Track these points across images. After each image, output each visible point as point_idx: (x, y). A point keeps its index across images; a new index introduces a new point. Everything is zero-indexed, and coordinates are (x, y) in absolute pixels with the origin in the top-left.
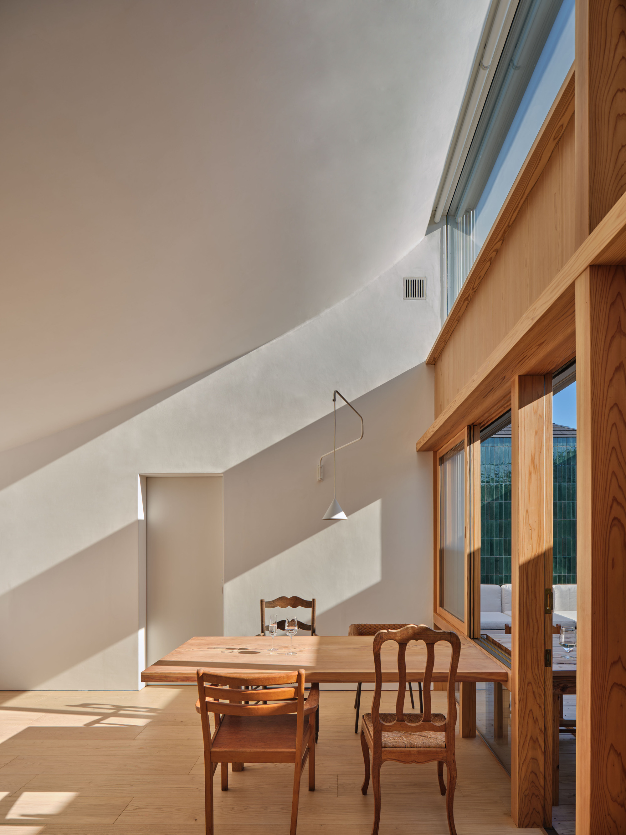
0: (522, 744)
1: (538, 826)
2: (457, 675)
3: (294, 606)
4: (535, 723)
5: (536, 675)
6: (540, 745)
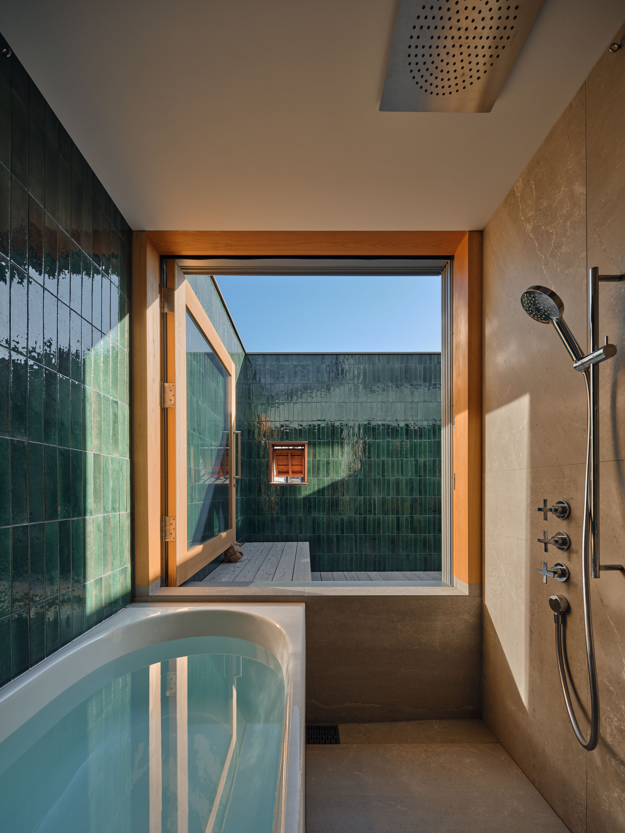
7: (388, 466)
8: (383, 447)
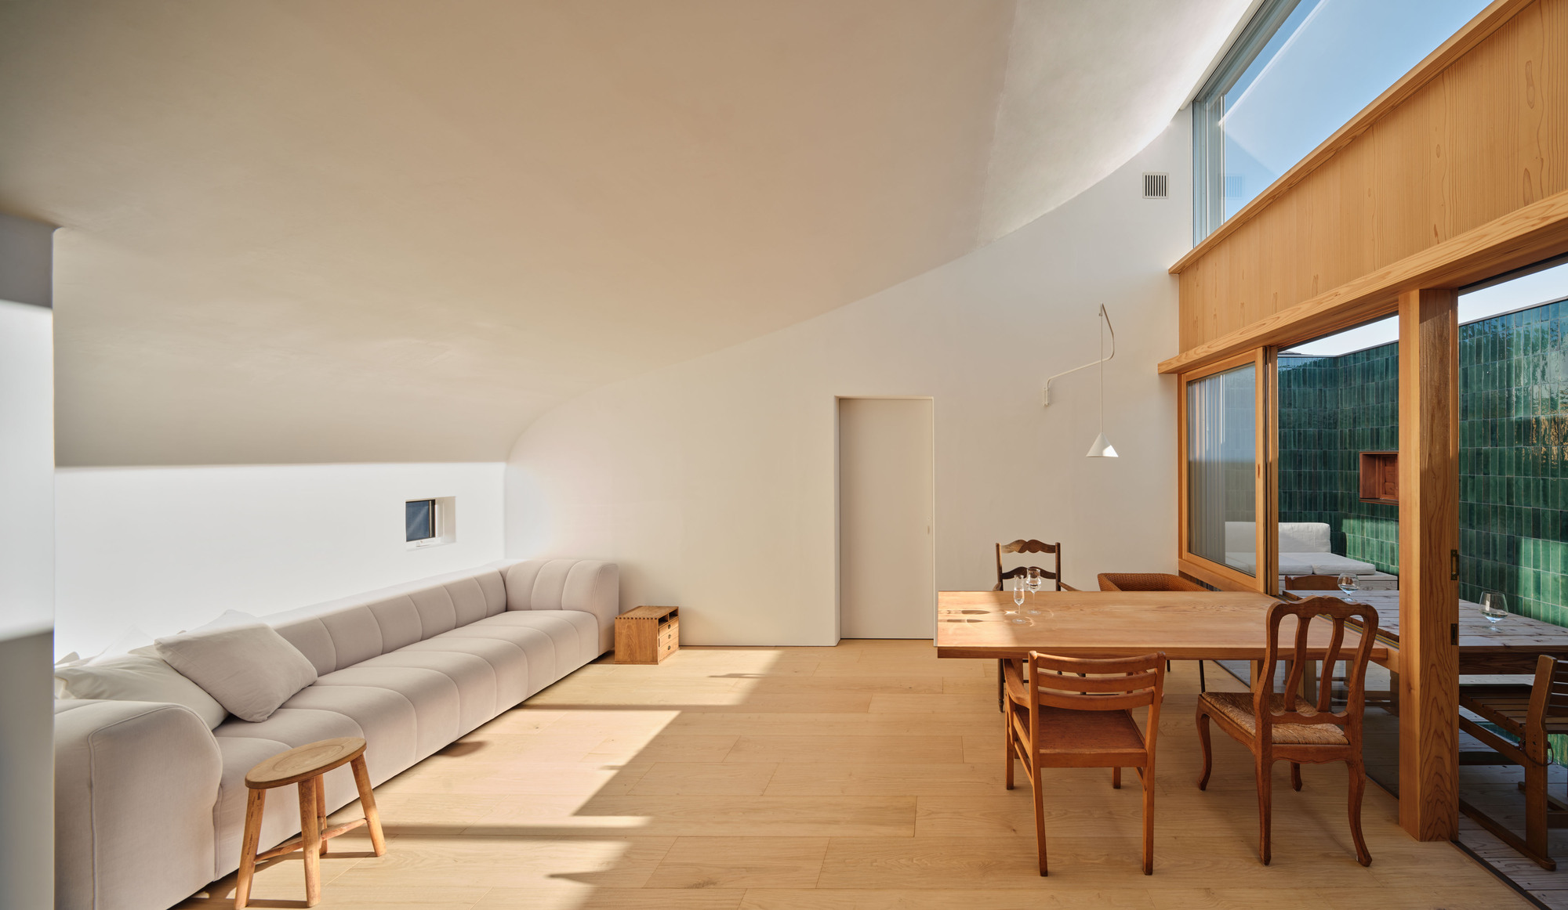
0: (1424, 739)
1: (1444, 839)
2: (1307, 651)
3: (1034, 551)
4: (1440, 714)
5: (1441, 655)
6: (1446, 741)
7: (1519, 488)
8: (1510, 458)
